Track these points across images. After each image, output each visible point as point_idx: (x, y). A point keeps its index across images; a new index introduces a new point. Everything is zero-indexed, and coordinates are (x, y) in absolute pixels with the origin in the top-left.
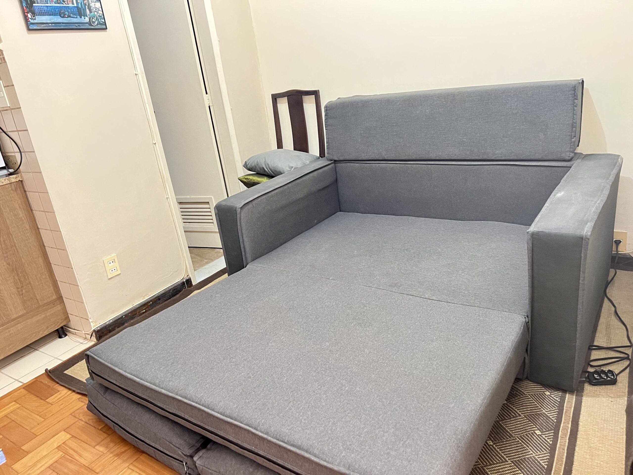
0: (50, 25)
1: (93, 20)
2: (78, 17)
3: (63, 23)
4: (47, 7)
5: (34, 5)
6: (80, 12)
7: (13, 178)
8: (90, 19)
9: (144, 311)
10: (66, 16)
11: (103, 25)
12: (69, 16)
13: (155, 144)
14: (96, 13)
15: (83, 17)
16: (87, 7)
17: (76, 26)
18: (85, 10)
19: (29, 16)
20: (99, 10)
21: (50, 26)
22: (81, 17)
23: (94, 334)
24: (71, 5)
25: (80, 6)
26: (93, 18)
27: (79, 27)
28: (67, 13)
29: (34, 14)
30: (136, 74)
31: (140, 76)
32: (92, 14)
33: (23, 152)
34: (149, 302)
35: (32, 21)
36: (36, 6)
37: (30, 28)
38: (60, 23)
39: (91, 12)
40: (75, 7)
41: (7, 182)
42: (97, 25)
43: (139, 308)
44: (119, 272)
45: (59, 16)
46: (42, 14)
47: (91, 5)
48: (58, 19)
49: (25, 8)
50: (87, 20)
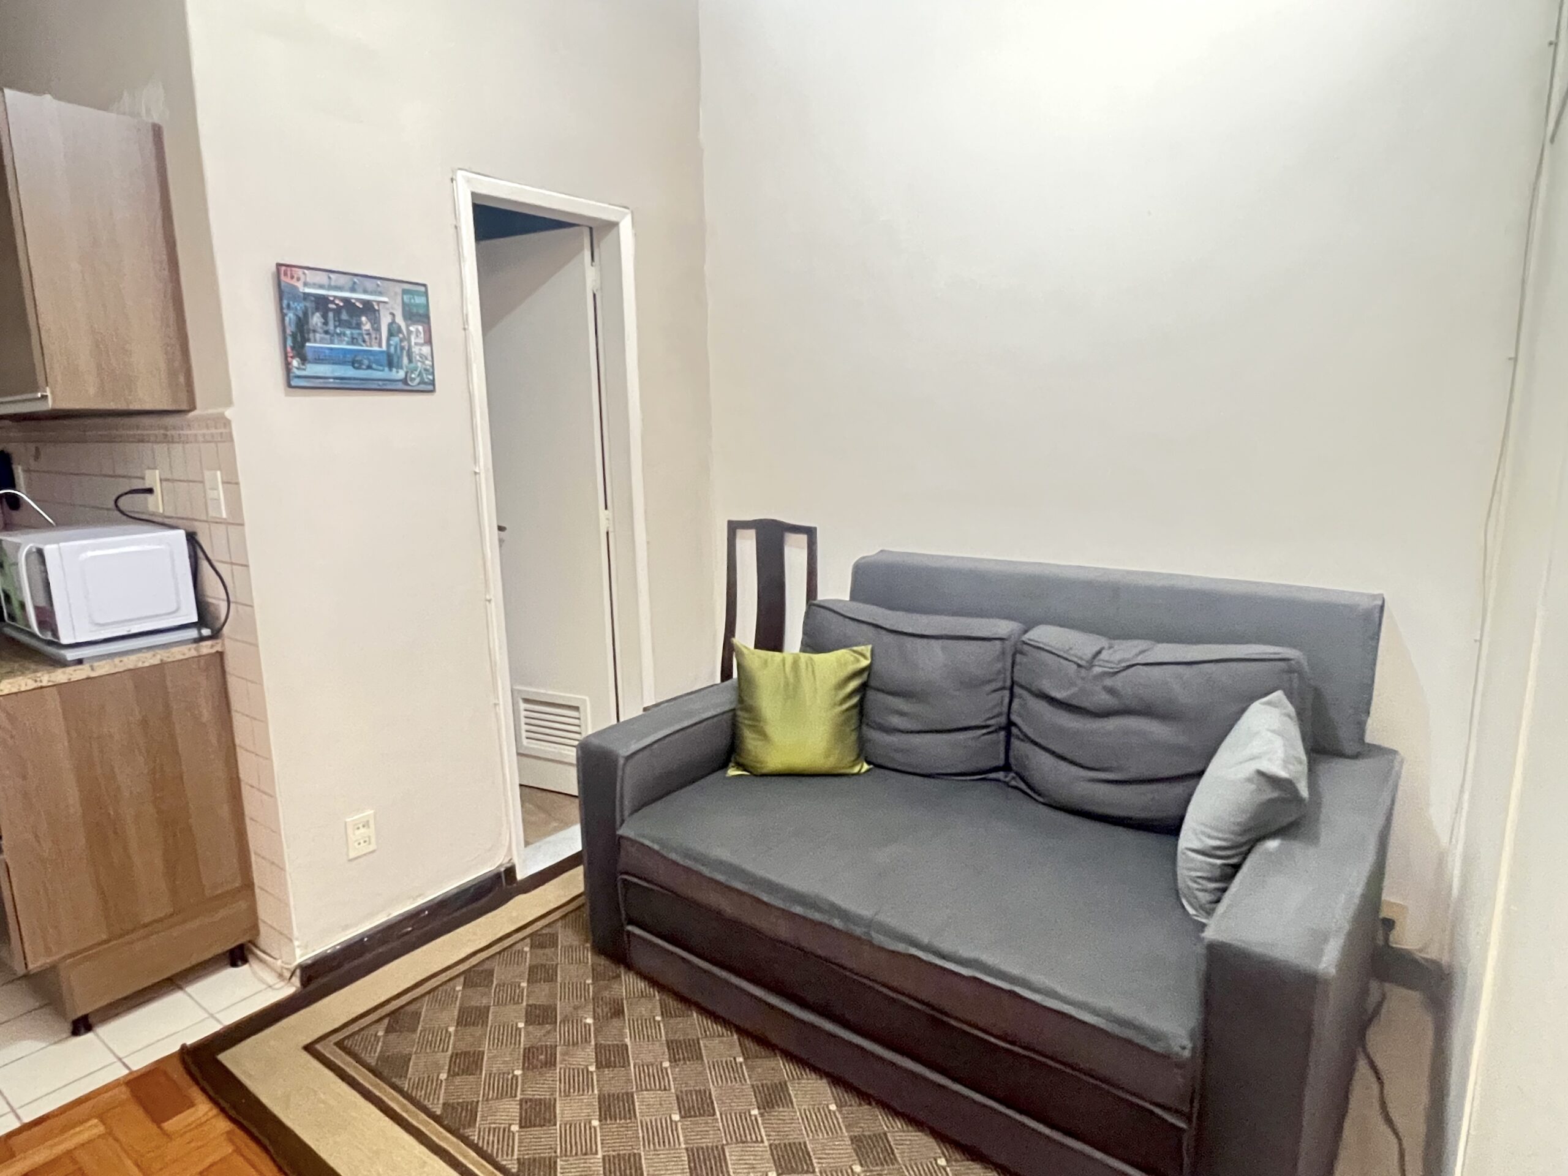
0: (331, 380)
1: (413, 376)
2: (386, 369)
3: (355, 379)
4: (331, 349)
5: (308, 344)
6: (391, 362)
7: (206, 648)
8: (406, 373)
9: (410, 929)
10: (364, 367)
11: (430, 384)
12: (369, 367)
13: (489, 601)
14: (419, 364)
15: (394, 370)
16: (405, 353)
17: (379, 385)
18: (400, 358)
19: (295, 363)
20: (426, 359)
21: (330, 383)
22: (391, 370)
23: (298, 972)
24: (376, 348)
25: (392, 349)
26: (412, 372)
27: (385, 387)
28: (366, 362)
29: (304, 359)
30: (476, 473)
31: (483, 476)
32: (412, 365)
33: (233, 602)
34: (423, 911)
35: (298, 373)
36: (311, 347)
37: (293, 383)
38: (349, 379)
39: (410, 361)
40: (382, 352)
41: (194, 653)
42: (419, 384)
43: (401, 921)
44: (372, 847)
45: (351, 367)
46: (319, 360)
47: (413, 350)
48: (349, 372)
49: (289, 349)
50: (401, 374)
